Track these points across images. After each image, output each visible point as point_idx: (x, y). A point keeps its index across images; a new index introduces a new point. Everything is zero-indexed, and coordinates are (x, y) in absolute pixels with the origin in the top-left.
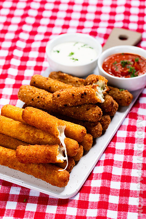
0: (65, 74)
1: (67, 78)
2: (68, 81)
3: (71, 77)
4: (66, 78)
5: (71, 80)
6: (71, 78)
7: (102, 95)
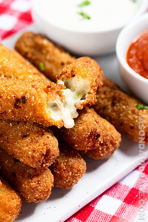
0: (45, 42)
1: (48, 52)
2: (48, 57)
3: (57, 51)
4: (44, 52)
5: (53, 58)
6: (54, 54)
7: (74, 110)
